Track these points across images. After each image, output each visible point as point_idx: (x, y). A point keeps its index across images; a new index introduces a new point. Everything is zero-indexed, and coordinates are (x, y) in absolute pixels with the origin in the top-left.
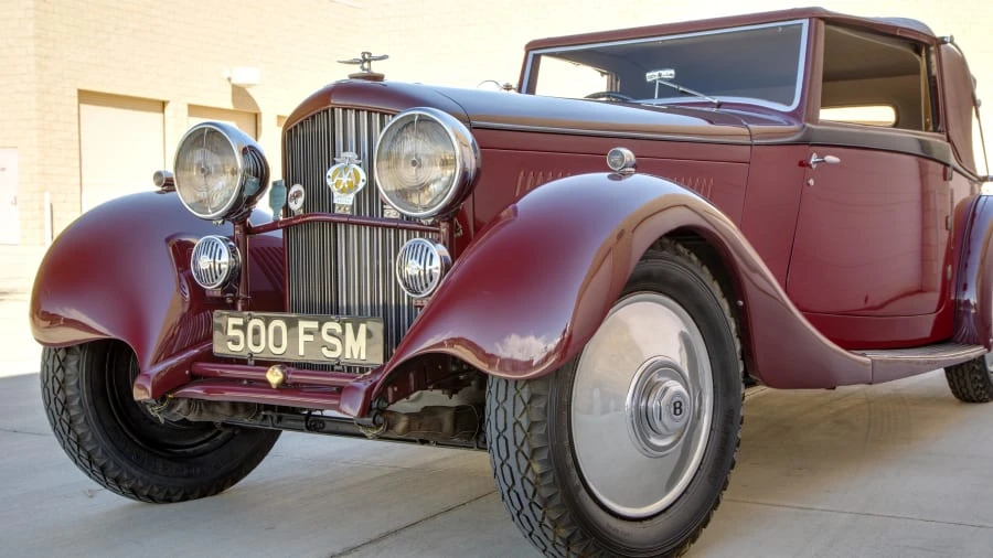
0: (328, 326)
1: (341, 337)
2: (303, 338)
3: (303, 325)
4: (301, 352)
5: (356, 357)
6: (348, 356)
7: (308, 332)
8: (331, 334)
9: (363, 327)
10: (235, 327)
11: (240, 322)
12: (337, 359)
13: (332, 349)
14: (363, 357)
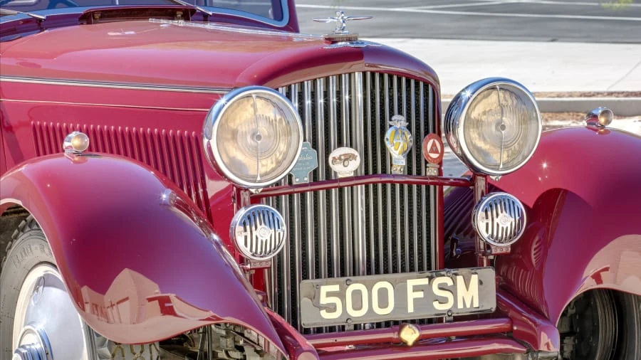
0: (438, 281)
1: (453, 290)
2: (412, 296)
3: (411, 283)
4: (411, 309)
5: (468, 306)
6: (460, 306)
7: (416, 289)
8: (442, 288)
9: (474, 279)
10: (329, 294)
11: (336, 288)
12: (449, 311)
13: (443, 301)
14: (476, 304)
